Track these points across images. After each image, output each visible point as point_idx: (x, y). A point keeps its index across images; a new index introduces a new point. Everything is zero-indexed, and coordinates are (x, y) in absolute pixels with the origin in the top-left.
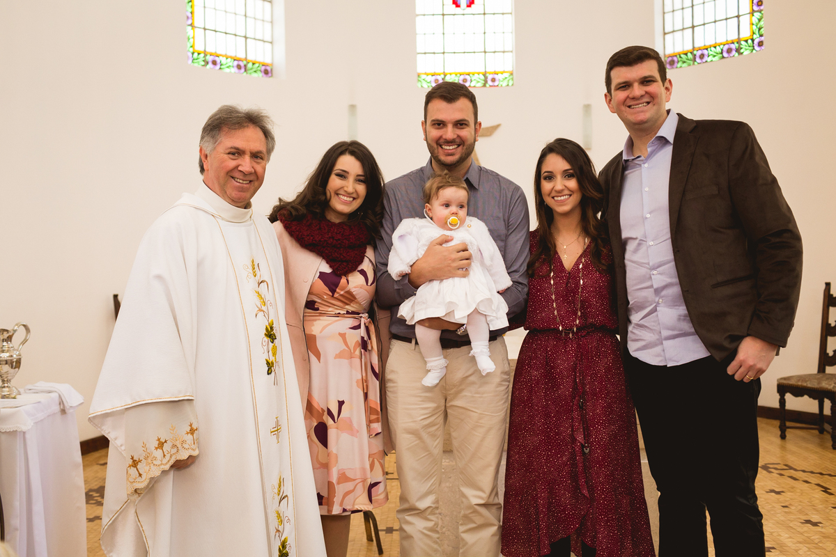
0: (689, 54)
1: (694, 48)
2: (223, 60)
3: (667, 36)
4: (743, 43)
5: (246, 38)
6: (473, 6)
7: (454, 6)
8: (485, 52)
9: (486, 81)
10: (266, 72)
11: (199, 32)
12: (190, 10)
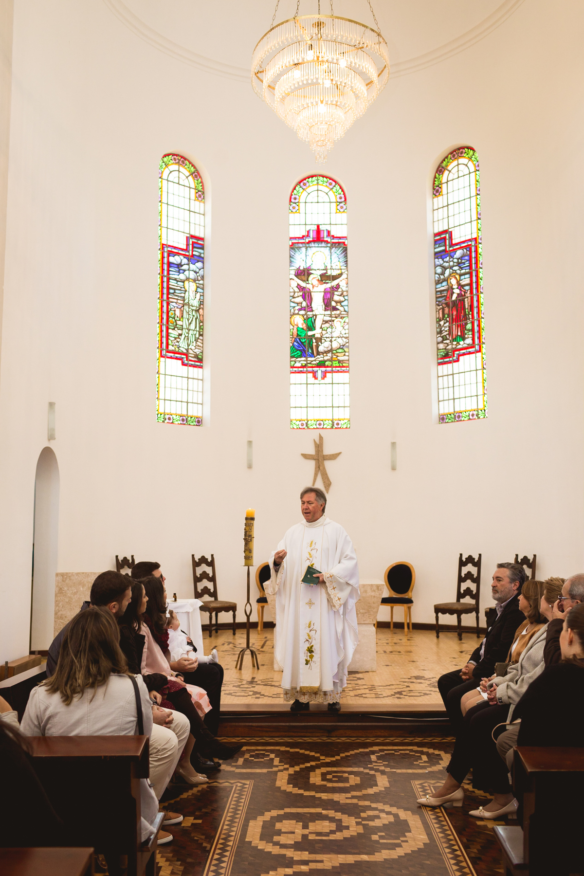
0: (452, 415)
1: (454, 411)
2: (174, 417)
3: (440, 403)
4: (480, 411)
5: (187, 402)
6: (325, 379)
7: (314, 378)
8: (333, 407)
9: (333, 425)
10: (198, 422)
11: (162, 402)
12: (157, 390)
